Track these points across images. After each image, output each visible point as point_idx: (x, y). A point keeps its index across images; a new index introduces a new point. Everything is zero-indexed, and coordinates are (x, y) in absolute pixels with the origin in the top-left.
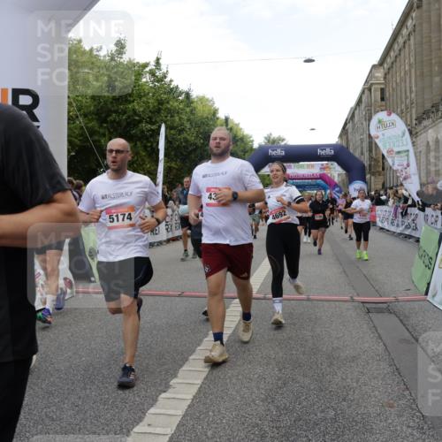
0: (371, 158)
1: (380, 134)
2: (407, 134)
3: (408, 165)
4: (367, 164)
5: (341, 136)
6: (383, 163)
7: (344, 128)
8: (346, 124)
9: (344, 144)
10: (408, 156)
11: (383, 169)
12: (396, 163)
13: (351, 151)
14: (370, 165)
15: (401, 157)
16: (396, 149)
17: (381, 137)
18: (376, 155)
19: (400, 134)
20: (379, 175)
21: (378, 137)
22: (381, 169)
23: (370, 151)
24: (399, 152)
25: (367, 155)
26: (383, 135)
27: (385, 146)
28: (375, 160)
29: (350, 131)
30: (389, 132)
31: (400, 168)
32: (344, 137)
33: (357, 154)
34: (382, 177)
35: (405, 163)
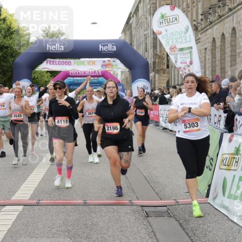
0: (155, 55)
1: (162, 30)
2: (191, 30)
3: (191, 63)
4: (150, 61)
5: (124, 31)
6: (168, 60)
7: (127, 22)
8: (129, 18)
9: (128, 41)
10: (191, 53)
11: (168, 67)
12: (179, 60)
13: (135, 48)
14: (154, 63)
15: (184, 54)
16: (179, 46)
17: (164, 33)
18: (161, 51)
19: (184, 30)
20: (164, 73)
21: (160, 33)
22: (165, 67)
23: (155, 47)
24: (182, 49)
25: (151, 51)
26: (166, 31)
27: (168, 43)
28: (159, 57)
29: (134, 26)
30: (172, 28)
31: (183, 66)
32: (128, 33)
33: (141, 51)
34: (166, 75)
35: (188, 61)
